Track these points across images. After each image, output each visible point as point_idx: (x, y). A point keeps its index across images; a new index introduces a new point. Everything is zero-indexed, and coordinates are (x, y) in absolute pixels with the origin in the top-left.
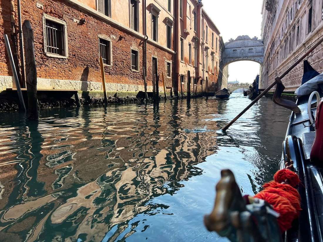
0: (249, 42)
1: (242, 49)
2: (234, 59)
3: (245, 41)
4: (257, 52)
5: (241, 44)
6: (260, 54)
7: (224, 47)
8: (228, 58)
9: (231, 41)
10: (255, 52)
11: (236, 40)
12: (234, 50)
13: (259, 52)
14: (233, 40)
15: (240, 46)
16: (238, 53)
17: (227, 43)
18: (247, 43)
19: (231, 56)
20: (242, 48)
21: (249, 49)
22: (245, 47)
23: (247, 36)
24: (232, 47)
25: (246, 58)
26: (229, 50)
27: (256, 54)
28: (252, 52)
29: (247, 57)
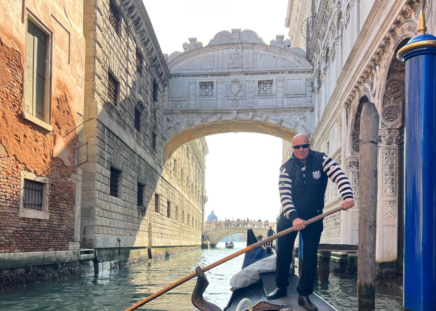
0: (259, 57)
1: (235, 81)
2: (204, 116)
3: (245, 51)
4: (288, 96)
5: (231, 62)
6: (301, 102)
7: (167, 71)
8: (184, 112)
9: (194, 48)
10: (280, 95)
11: (211, 46)
12: (203, 85)
13: (296, 96)
14: (201, 44)
15: (225, 71)
16: (220, 96)
17: (178, 57)
18: (251, 60)
19: (192, 107)
20: (232, 77)
21: (260, 83)
22: (246, 74)
23: (250, 33)
24: (196, 72)
25: (251, 114)
26: (186, 80)
27: (287, 102)
28: (271, 95)
29: (254, 111)
